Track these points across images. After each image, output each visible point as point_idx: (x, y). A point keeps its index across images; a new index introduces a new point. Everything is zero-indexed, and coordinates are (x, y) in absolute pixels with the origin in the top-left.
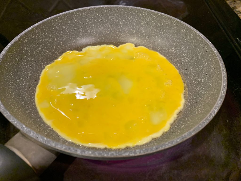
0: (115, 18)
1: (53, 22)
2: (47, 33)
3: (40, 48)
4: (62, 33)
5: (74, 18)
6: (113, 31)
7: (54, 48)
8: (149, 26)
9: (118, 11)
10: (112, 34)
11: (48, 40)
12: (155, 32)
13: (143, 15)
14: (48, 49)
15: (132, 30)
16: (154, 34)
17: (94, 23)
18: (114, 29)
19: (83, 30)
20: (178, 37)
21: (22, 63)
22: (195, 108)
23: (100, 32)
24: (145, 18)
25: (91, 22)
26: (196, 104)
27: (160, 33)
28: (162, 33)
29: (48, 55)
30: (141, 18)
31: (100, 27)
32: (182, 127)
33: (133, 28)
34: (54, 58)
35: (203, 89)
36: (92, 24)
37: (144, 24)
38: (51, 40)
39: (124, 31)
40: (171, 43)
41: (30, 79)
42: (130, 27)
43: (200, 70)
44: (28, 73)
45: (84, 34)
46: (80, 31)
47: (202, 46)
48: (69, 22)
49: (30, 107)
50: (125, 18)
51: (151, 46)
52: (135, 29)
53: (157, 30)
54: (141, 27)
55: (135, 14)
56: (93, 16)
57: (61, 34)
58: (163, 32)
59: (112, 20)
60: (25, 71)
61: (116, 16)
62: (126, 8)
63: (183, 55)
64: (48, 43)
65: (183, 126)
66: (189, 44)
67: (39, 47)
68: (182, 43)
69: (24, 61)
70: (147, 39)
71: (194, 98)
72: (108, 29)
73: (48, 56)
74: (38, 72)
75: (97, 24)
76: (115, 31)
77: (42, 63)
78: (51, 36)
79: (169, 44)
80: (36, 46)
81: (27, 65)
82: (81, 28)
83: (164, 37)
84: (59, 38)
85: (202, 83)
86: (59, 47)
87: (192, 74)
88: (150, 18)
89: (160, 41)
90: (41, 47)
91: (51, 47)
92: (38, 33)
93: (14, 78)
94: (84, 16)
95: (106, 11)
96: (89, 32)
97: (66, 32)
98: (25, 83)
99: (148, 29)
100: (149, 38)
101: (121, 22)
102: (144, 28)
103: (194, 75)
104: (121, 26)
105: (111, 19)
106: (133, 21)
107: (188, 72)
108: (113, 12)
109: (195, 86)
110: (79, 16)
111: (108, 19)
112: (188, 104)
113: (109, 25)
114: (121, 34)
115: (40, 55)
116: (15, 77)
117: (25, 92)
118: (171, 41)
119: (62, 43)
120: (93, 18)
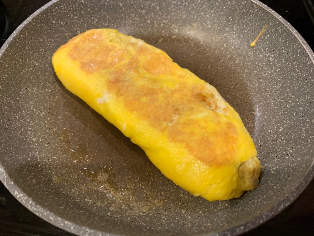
2: (21, 61)
3: (23, 89)
6: (113, 20)
11: (27, 71)
12: (175, 6)
14: (34, 84)
15: (139, 10)
18: (113, 16)
19: (70, 33)
20: (212, 6)
22: (281, 99)
25: (77, 17)
26: (277, 93)
27: (182, 5)
28: (186, 4)
29: (38, 95)
31: (92, 20)
32: (281, 130)
33: (141, 7)
34: (49, 94)
35: (278, 70)
36: (79, 19)
38: (31, 69)
39: (129, 15)
40: (204, 16)
42: (136, 7)
43: (260, 45)
46: (66, 36)
47: (254, 13)
51: (175, 26)
52: (145, 8)
53: (177, 3)
54: (153, 2)
57: (41, 51)
60: (26, 138)
63: (227, 29)
64: (29, 76)
65: (280, 128)
66: (231, 13)
68: (220, 13)
70: (166, 18)
71: (270, 86)
72: (104, 20)
74: (42, 129)
76: (115, 19)
77: (39, 111)
78: (30, 62)
79: (201, 18)
80: (17, 89)
81: (22, 126)
85: (271, 63)
87: (249, 53)
90: (23, 87)
92: (9, 67)
94: (64, 10)
97: (47, 47)
99: (163, 3)
100: (168, 16)
103: (253, 54)
104: (122, 9)
107: (243, 51)
109: (262, 69)
110: (56, 13)
111: (100, 4)
112: (265, 95)
113: (105, 13)
114: (127, 21)
117: (49, 171)
118: (202, 14)
120: (77, 9)
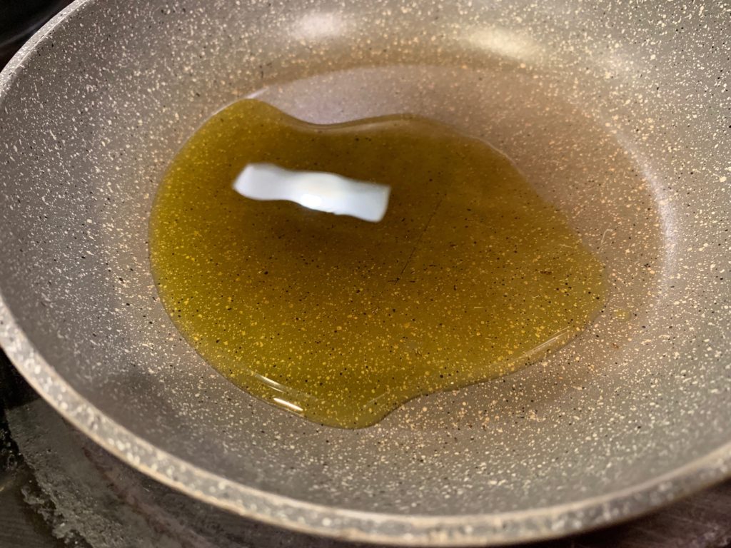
21: (179, 25)
23: (492, 8)
37: (669, 26)
41: (183, 84)
44: (184, 63)
49: (120, 160)
69: (190, 23)
93: (125, 61)
98: (158, 87)
115: (252, 22)
116: (131, 57)
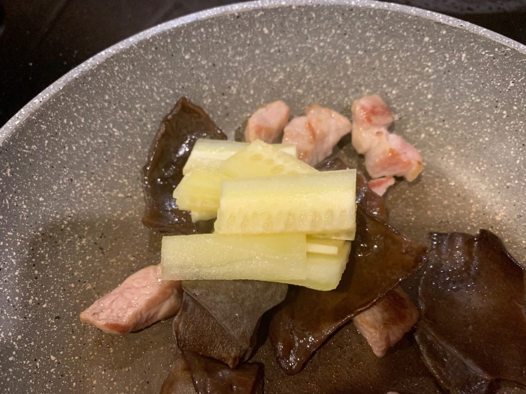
0: (329, 43)
1: (106, 74)
4: (137, 106)
5: (180, 49)
7: (113, 166)
8: (453, 82)
9: (345, 20)
10: (313, 96)
13: (440, 40)
16: (467, 112)
17: (252, 59)
24: (443, 54)
30: (428, 50)
45: (216, 102)
48: (164, 63)
50: (366, 46)
55: (405, 34)
56: (249, 36)
58: (505, 112)
59: (316, 49)
61: (333, 36)
62: (375, 11)
67: (59, 179)
73: (95, 200)
75: (265, 63)
82: (207, 79)
83: (506, 131)
84: (131, 128)
86: (131, 159)
88: (464, 55)
89: (487, 139)
91: (103, 164)
95: (300, 19)
96: (235, 92)
101: (348, 58)
102: (432, 84)
105: (314, 45)
106: (395, 57)
108: (323, 21)
119: (142, 141)
